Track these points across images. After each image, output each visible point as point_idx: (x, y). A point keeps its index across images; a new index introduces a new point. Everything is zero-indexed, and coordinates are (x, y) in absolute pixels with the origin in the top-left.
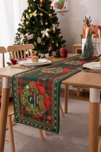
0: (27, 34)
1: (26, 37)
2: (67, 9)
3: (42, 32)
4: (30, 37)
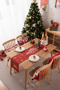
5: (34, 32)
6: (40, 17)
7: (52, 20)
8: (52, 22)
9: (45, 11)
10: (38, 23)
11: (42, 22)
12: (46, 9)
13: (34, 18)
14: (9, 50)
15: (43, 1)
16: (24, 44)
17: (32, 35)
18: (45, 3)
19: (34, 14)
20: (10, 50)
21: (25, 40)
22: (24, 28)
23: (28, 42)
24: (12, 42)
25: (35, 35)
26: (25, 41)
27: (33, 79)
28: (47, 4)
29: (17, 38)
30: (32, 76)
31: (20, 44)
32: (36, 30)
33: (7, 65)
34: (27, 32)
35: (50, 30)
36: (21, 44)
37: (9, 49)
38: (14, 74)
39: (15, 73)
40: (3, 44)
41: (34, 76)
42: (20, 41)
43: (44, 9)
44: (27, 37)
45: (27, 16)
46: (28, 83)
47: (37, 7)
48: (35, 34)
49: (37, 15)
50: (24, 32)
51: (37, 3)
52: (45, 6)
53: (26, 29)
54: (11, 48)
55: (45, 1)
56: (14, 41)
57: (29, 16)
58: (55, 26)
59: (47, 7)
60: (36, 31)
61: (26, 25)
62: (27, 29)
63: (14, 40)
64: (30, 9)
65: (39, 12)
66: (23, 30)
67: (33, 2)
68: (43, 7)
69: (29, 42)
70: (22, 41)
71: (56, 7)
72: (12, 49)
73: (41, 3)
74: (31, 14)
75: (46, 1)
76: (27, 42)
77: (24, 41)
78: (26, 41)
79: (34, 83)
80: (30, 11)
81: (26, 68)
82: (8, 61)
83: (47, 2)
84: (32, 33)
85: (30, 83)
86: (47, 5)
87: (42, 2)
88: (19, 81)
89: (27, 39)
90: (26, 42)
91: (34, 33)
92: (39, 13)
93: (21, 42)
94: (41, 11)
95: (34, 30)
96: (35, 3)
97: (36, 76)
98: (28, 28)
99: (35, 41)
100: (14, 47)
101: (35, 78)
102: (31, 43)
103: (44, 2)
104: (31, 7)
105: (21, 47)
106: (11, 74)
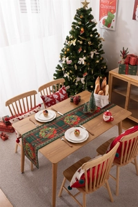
0: (67, 58)
1: (66, 61)
2: (114, 29)
3: (80, 59)
4: (69, 62)
5: (82, 77)
6: (96, 41)
7: (125, 49)
8: (124, 53)
9: (110, 28)
10: (92, 56)
11: (102, 52)
12: (113, 24)
13: (83, 45)
14: (20, 117)
15: (105, 4)
16: (55, 103)
17: (76, 84)
18: (111, 10)
19: (84, 35)
20: (23, 116)
21: (58, 94)
22: (58, 66)
23: (65, 98)
24: (29, 98)
25: (83, 83)
26: (59, 96)
27: (70, 188)
28: (114, 11)
29: (41, 89)
30: (69, 179)
31: (48, 103)
32: (88, 71)
33: (17, 152)
34: (65, 76)
35: (120, 73)
36: (49, 105)
37: (20, 115)
38: (30, 174)
39: (33, 170)
40: (8, 104)
41: (73, 181)
42: (48, 96)
43: (108, 24)
44: (63, 88)
45: (68, 39)
46: (61, 196)
47: (91, 17)
48: (85, 81)
49: (89, 36)
50: (59, 75)
51: (91, 10)
52: (109, 16)
53: (63, 69)
54: (25, 113)
55: (110, 5)
56: (33, 96)
57: (71, 39)
58: (132, 63)
59: (114, 19)
60: (87, 74)
61: (64, 59)
62: (65, 70)
63: (34, 93)
64: (74, 23)
65: (96, 30)
66: (57, 71)
67: (82, 6)
68: (106, 17)
69: (69, 100)
70: (52, 98)
71: (134, 18)
72: (28, 114)
73: (100, 9)
74: (75, 33)
75: (112, 5)
76: (63, 100)
77: (56, 96)
78: (62, 96)
79: (74, 197)
80: (73, 27)
81: (54, 160)
82: (18, 141)
83: (113, 8)
84: (78, 79)
85: (65, 196)
86: (115, 14)
87: (104, 7)
88: (41, 190)
89: (64, 92)
90: (60, 100)
91: (82, 79)
92: (95, 33)
93: (50, 99)
94: (100, 28)
95: (83, 72)
96: (87, 9)
97: (77, 180)
98: (68, 67)
99: (81, 98)
100: (32, 109)
101: (74, 185)
102: (72, 101)
103: (107, 7)
104: (75, 18)
105: (46, 112)
106: (23, 173)
